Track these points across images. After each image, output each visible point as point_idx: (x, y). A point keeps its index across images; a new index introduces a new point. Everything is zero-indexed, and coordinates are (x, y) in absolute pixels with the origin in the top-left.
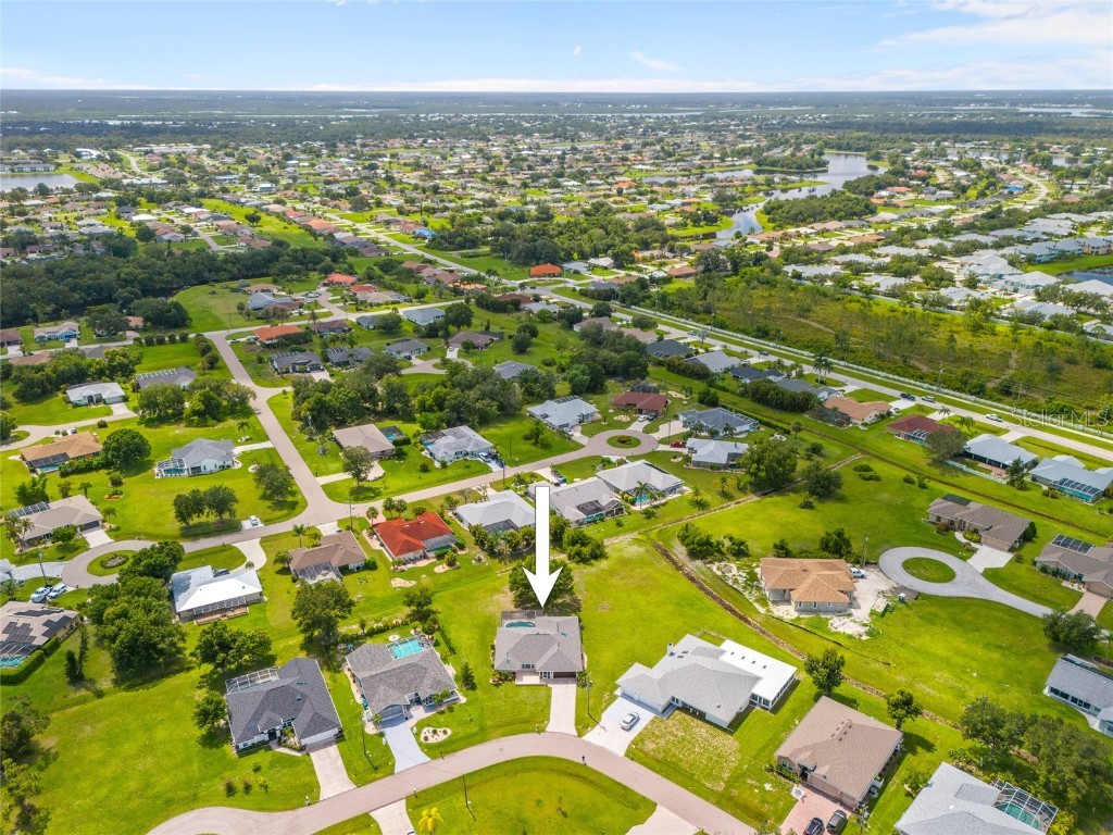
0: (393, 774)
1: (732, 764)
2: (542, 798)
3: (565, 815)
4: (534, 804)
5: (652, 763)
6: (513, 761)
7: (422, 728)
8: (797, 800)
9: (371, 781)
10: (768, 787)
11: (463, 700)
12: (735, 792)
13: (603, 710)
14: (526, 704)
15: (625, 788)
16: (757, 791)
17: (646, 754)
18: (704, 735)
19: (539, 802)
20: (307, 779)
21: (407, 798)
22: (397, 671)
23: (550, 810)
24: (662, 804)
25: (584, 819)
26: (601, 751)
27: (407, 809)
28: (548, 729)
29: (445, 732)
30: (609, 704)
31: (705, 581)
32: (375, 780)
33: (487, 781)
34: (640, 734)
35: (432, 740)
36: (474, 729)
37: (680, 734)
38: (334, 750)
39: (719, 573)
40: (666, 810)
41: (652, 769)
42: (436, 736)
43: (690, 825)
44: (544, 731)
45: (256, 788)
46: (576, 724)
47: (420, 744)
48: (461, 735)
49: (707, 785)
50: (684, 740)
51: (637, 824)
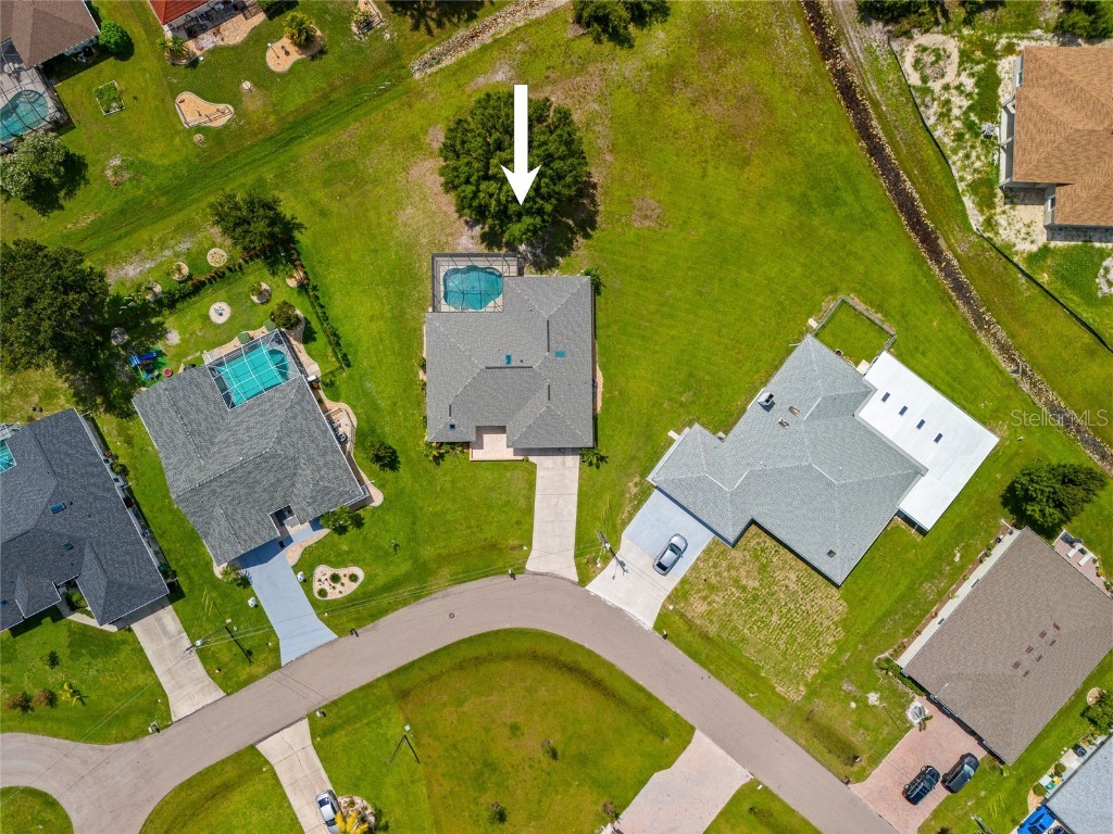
0: (278, 666)
1: (826, 650)
2: (520, 720)
3: (554, 755)
4: (507, 732)
5: (698, 644)
6: (471, 639)
7: (312, 568)
8: (912, 726)
9: (246, 683)
10: (873, 698)
11: (378, 498)
12: (819, 705)
13: (625, 524)
14: (490, 507)
15: (650, 696)
16: (853, 705)
17: (690, 624)
18: (792, 586)
19: (515, 728)
20: (141, 679)
21: (311, 716)
22: (241, 472)
23: (532, 745)
24: (703, 731)
25: (582, 760)
26: (615, 617)
27: (313, 737)
28: (529, 566)
29: (353, 578)
30: (636, 508)
31: (876, 104)
32: (251, 679)
33: (432, 679)
34: (684, 581)
35: (334, 594)
36: (402, 567)
37: (752, 584)
38: (168, 617)
39: (914, 79)
40: (707, 740)
41: (694, 656)
42: (338, 586)
43: (739, 768)
44: (521, 569)
45: (64, 696)
46: (576, 556)
47: (314, 603)
48: (381, 580)
49: (778, 689)
50: (755, 598)
51: (661, 768)
